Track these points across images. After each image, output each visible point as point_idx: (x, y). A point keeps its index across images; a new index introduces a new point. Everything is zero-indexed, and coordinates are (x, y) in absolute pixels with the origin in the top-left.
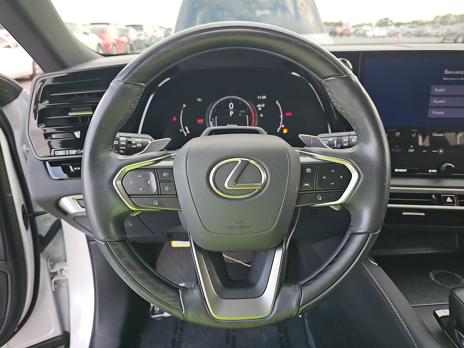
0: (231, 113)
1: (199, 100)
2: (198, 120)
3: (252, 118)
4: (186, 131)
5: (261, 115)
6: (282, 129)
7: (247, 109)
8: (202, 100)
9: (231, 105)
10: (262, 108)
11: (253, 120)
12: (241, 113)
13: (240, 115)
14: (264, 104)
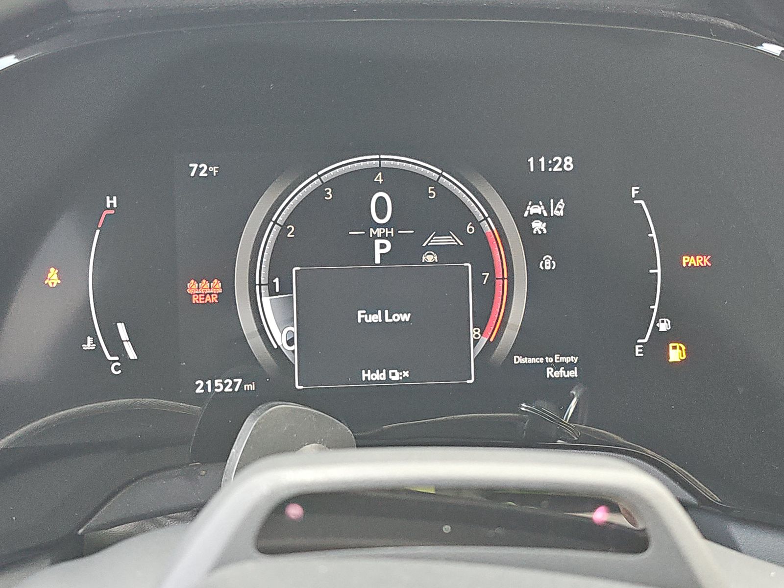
0: (381, 248)
1: (200, 169)
2: (192, 286)
3: (492, 279)
4: (116, 346)
5: (548, 263)
6: (661, 341)
7: (470, 228)
8: (214, 170)
9: (381, 201)
10: (548, 220)
11: (501, 287)
12: (437, 249)
13: (430, 258)
14: (561, 204)
